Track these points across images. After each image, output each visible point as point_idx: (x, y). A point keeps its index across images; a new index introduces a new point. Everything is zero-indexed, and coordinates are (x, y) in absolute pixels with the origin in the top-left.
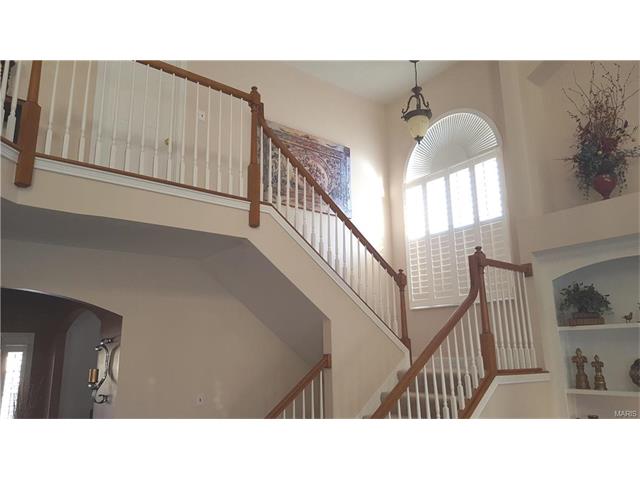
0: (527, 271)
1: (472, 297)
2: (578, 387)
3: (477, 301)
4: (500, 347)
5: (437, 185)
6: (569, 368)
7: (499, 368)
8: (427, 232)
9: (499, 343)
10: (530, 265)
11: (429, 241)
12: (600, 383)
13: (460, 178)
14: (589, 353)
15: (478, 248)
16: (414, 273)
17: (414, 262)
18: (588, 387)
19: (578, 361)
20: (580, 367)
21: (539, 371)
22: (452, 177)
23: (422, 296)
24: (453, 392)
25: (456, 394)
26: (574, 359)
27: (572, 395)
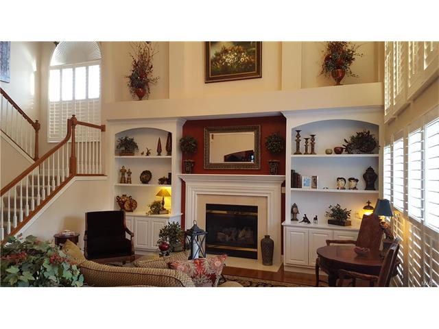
0: (103, 128)
1: (67, 138)
2: (121, 183)
3: (70, 141)
4: (80, 164)
5: (68, 72)
6: (119, 175)
7: (78, 173)
8: (61, 99)
9: (80, 161)
10: (104, 126)
11: (61, 104)
12: (129, 181)
13: (80, 71)
14: (127, 168)
15: (74, 116)
16: (52, 122)
17: (52, 115)
18: (125, 183)
19: (123, 171)
20: (123, 174)
21: (102, 175)
22: (77, 69)
23: (54, 136)
24: (49, 183)
25: (51, 184)
26: (121, 171)
27: (119, 186)
